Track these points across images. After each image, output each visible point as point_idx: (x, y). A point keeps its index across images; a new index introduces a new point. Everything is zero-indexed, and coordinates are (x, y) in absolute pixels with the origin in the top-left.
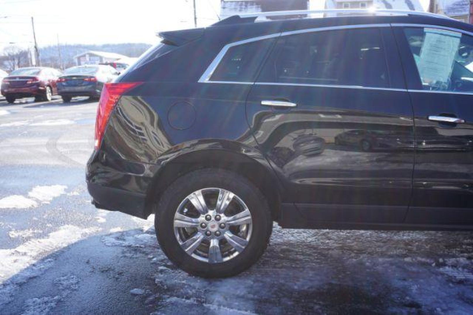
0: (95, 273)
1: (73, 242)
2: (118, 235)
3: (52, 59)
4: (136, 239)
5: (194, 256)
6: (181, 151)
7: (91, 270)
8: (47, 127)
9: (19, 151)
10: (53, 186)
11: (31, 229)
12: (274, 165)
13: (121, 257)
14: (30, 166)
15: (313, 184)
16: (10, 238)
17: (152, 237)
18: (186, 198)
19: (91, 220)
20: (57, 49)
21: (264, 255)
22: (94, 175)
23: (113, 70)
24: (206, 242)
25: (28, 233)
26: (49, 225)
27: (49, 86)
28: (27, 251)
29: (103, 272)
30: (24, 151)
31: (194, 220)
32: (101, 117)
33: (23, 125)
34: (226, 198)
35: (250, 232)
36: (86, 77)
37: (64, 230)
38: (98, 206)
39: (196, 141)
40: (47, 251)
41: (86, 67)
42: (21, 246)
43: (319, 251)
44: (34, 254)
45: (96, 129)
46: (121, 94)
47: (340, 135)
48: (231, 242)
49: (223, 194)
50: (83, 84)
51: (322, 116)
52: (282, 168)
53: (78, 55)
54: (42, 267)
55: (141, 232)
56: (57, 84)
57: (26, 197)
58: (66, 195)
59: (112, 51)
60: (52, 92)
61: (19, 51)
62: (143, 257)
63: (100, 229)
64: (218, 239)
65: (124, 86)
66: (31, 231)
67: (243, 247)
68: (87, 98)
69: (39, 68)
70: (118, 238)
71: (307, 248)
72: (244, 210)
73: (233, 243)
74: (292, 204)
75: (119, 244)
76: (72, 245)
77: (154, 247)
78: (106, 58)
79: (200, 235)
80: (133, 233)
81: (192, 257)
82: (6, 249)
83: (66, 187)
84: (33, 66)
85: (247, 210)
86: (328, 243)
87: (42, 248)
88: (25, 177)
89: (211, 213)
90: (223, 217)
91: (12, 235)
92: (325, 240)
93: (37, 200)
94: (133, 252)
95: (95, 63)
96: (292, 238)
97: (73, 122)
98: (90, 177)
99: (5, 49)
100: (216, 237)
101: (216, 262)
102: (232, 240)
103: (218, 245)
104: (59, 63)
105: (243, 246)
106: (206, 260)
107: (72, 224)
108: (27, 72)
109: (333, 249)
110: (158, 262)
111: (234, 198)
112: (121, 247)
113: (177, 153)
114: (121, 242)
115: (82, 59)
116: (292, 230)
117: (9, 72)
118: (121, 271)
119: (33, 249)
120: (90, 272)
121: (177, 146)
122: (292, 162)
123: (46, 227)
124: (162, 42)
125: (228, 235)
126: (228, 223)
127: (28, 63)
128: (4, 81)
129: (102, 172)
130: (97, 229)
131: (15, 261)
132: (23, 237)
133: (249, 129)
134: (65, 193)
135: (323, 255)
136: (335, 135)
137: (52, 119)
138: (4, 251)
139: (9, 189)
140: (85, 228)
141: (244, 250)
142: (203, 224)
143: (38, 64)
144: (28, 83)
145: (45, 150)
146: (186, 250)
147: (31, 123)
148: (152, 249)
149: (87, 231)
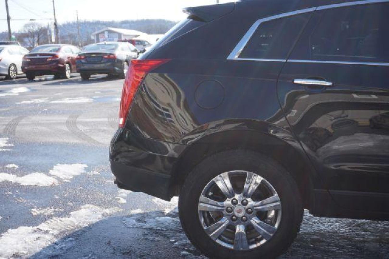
0: (116, 254)
1: (94, 222)
2: (138, 217)
3: (71, 36)
4: (157, 221)
5: (218, 241)
6: (206, 132)
7: (112, 251)
8: (66, 105)
9: (40, 128)
10: (73, 165)
11: (52, 208)
12: (306, 148)
13: (143, 240)
14: (50, 144)
15: (350, 169)
16: (33, 215)
17: (173, 221)
18: (211, 181)
19: (111, 200)
20: (75, 26)
21: (293, 244)
22: (117, 154)
23: (133, 47)
24: (231, 228)
25: (50, 211)
26: (71, 204)
27: (68, 63)
28: (49, 229)
29: (124, 254)
30: (44, 128)
31: (219, 203)
32: (126, 95)
33: (43, 103)
34: (254, 182)
35: (279, 218)
36: (106, 54)
37: (84, 210)
38: (121, 186)
39: (221, 122)
40: (68, 230)
41: (105, 44)
42: (43, 224)
43: (353, 243)
44: (56, 232)
45: (121, 107)
46: (147, 72)
47: (376, 117)
48: (258, 228)
49: (250, 178)
50: (102, 62)
51: (355, 96)
52: (315, 151)
53: (97, 32)
54: (64, 245)
55: (162, 215)
56: (76, 61)
57: (47, 175)
58: (86, 174)
59: (131, 28)
60: (71, 69)
61: (38, 28)
62: (164, 240)
63: (121, 210)
64: (244, 224)
65: (151, 63)
66: (53, 209)
67: (271, 235)
68: (105, 75)
69: (59, 45)
70: (139, 220)
71: (340, 239)
72: (273, 195)
73: (261, 230)
74: (326, 190)
75: (140, 226)
76: (93, 224)
77: (177, 231)
78: (124, 35)
79: (226, 219)
80: (154, 215)
81: (217, 243)
82: (28, 226)
83: (86, 166)
84: (51, 43)
85: (276, 195)
86: (364, 235)
87: (63, 226)
88: (46, 155)
89: (237, 196)
90: (250, 202)
91: (35, 212)
92: (360, 232)
93: (58, 179)
94: (155, 235)
95: (113, 40)
96: (323, 228)
97: (91, 100)
98: (114, 156)
99: (26, 26)
100: (242, 222)
101: (241, 249)
102: (259, 227)
103: (244, 232)
104: (77, 40)
105: (271, 233)
106: (232, 247)
107: (93, 204)
108: (46, 49)
109: (369, 242)
110: (180, 247)
111: (262, 182)
112: (142, 230)
113: (202, 134)
114: (142, 224)
115: (100, 36)
116: (324, 218)
117: (30, 49)
118: (142, 255)
119: (54, 227)
120: (111, 253)
121: (203, 127)
122: (329, 145)
123: (67, 206)
124: (189, 18)
125: (255, 221)
126: (255, 208)
127: (48, 40)
128: (24, 58)
129: (126, 151)
130: (117, 210)
131: (38, 239)
132: (45, 215)
133: (280, 110)
134: (85, 172)
135: (357, 247)
136: (370, 117)
137: (70, 97)
138: (27, 228)
139: (31, 166)
140: (106, 208)
141: (273, 237)
142: (229, 209)
143: (57, 42)
144: (48, 60)
145: (65, 128)
146: (211, 235)
147: (52, 100)
148: (174, 233)
149: (107, 211)
